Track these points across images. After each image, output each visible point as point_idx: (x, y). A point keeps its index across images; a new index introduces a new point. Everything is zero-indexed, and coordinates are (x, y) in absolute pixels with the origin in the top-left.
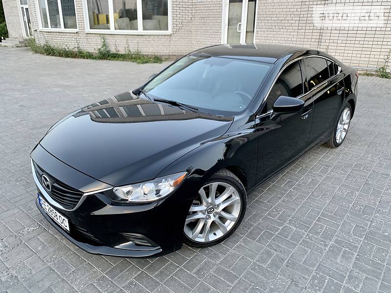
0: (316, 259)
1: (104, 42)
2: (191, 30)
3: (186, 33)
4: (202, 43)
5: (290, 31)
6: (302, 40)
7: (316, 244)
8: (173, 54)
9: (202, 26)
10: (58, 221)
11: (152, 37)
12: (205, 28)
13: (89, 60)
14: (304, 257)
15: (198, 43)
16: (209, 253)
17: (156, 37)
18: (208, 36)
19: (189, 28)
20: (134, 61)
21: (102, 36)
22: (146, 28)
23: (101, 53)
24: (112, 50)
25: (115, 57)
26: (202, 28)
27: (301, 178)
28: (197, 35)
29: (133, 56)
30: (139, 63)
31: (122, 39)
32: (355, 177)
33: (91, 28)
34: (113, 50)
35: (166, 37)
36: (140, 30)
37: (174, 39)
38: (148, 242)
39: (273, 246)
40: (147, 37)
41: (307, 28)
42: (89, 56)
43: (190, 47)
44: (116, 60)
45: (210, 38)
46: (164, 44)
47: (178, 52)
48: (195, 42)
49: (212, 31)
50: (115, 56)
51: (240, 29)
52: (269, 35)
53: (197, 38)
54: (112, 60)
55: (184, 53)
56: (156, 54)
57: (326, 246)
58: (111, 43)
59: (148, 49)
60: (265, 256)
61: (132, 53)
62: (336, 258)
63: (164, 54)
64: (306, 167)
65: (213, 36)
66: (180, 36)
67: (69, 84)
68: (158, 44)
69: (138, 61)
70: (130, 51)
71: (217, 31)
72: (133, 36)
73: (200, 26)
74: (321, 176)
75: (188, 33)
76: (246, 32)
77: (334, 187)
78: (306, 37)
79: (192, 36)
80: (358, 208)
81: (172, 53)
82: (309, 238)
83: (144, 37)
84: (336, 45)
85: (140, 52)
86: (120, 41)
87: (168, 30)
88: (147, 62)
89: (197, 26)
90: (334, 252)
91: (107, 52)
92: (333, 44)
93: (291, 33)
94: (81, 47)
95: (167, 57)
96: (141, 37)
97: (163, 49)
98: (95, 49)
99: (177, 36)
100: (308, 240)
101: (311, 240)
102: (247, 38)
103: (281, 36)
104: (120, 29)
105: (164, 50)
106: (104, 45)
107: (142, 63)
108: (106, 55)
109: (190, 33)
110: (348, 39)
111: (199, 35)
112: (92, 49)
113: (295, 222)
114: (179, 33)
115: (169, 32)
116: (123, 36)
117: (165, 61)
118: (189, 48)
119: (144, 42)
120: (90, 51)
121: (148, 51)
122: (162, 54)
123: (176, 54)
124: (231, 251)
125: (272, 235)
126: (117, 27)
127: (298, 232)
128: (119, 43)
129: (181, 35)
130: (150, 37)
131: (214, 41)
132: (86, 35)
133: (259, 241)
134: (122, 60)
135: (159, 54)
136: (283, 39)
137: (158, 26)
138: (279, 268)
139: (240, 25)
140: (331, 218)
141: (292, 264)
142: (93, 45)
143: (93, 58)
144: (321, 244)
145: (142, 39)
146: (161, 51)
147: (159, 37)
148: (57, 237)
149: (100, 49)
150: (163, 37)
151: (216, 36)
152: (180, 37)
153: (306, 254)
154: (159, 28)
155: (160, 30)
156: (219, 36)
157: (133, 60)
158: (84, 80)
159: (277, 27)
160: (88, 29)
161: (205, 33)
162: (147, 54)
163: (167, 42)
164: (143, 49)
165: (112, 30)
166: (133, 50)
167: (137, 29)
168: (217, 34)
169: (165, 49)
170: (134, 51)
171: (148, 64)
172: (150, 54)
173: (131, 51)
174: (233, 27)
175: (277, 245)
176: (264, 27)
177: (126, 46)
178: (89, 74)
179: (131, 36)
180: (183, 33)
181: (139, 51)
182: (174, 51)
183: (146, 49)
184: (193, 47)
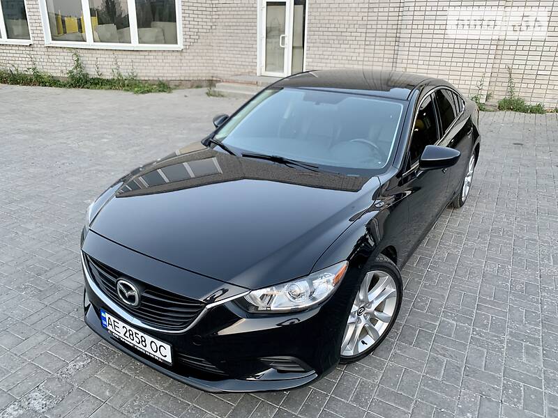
0: (498, 362)
1: (78, 60)
2: (212, 44)
3: (205, 48)
4: (229, 62)
5: (354, 46)
6: (371, 59)
7: (489, 341)
8: (187, 79)
9: (227, 38)
10: (148, 349)
11: (154, 54)
12: (232, 42)
13: (53, 88)
14: (482, 361)
15: (222, 62)
16: (360, 370)
17: (160, 54)
18: (238, 52)
19: (208, 41)
20: (128, 91)
21: (74, 51)
22: (143, 39)
23: (73, 77)
24: (90, 73)
25: (96, 84)
26: (228, 41)
27: (433, 252)
28: (220, 51)
29: (126, 82)
30: (137, 92)
31: (107, 56)
32: (498, 245)
33: (53, 39)
34: (92, 73)
35: (176, 54)
36: (135, 44)
37: (186, 57)
38: (301, 366)
39: (438, 349)
40: (147, 53)
41: (377, 43)
42: (54, 82)
43: (210, 68)
44: (99, 89)
45: (239, 56)
46: (172, 64)
47: (194, 75)
48: (218, 62)
49: (243, 46)
50: (98, 83)
51: (283, 44)
52: (325, 53)
53: (222, 55)
54: (92, 89)
55: (202, 77)
56: (161, 79)
57: (502, 342)
58: (89, 62)
59: (148, 71)
60: (434, 365)
61: (124, 78)
62: (521, 358)
63: (173, 79)
64: (434, 237)
65: (245, 53)
66: (195, 52)
67: (37, 127)
68: (163, 64)
69: (136, 89)
70: (120, 75)
71: (251, 46)
72: (124, 53)
73: (224, 38)
74: (456, 247)
75: (207, 47)
76: (293, 47)
77: (479, 262)
78: (376, 55)
79: (213, 53)
80: (518, 287)
81: (185, 77)
82: (478, 334)
83: (141, 53)
84: (415, 66)
85: (136, 76)
86: (104, 60)
87: (177, 43)
88: (149, 91)
89: (220, 38)
90: (514, 348)
91: (84, 76)
92: (412, 66)
93: (356, 50)
94: (39, 68)
95: (177, 83)
96: (137, 53)
97: (171, 71)
98: (62, 72)
99: (192, 52)
100: (477, 336)
101: (481, 336)
102: (294, 56)
103: (343, 54)
104: (101, 41)
105: (172, 74)
106: (78, 65)
107: (142, 93)
108: (81, 81)
109: (210, 47)
110: (431, 59)
111: (224, 52)
112: (57, 71)
113: (452, 313)
114: (194, 47)
115: (180, 45)
116: (109, 52)
117: (175, 89)
118: (209, 70)
119: (142, 61)
120: (54, 75)
121: (148, 74)
122: (169, 79)
123: (191, 79)
124: (389, 363)
125: (431, 335)
126: (97, 39)
127: (461, 327)
128: (101, 63)
129: (197, 51)
130: (150, 54)
131: (247, 60)
132: (45, 50)
133: (418, 345)
134: (109, 89)
135: (165, 79)
136: (345, 58)
137: (162, 38)
138: (458, 379)
139: (283, 38)
140: (493, 303)
141: (471, 372)
142: (60, 66)
143: (60, 86)
144: (495, 340)
145: (139, 57)
146: (167, 75)
147: (165, 54)
148: (126, 372)
149: (71, 72)
150: (170, 54)
151: (249, 53)
152: (196, 54)
153: (483, 356)
154: (163, 41)
155: (165, 43)
156: (253, 53)
157: (126, 88)
158: (61, 121)
159: (336, 42)
160: (48, 40)
161: (232, 49)
162: (146, 79)
163: (177, 61)
164: (140, 71)
165: (90, 43)
166: (125, 73)
167: (130, 43)
168: (251, 49)
169: (175, 71)
170: (127, 74)
171: (150, 94)
172: (151, 78)
173: (123, 74)
174: (274, 40)
175: (443, 348)
176: (318, 41)
177: (115, 67)
178: (65, 112)
179: (120, 53)
180: (199, 47)
181: (135, 74)
182: (188, 75)
183: (145, 71)
184: (214, 68)
